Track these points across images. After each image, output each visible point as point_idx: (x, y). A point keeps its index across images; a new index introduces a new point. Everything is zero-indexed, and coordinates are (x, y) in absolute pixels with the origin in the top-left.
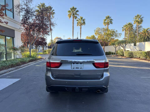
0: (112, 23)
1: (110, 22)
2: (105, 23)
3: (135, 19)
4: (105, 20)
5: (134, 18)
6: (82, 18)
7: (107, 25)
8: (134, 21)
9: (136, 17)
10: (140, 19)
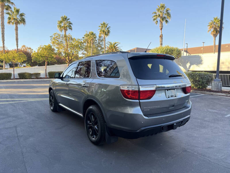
0: (71, 29)
1: (69, 26)
2: (60, 26)
3: (100, 28)
4: (61, 22)
5: (99, 26)
6: (18, 11)
7: (63, 30)
8: (100, 30)
9: (102, 25)
10: (106, 29)
